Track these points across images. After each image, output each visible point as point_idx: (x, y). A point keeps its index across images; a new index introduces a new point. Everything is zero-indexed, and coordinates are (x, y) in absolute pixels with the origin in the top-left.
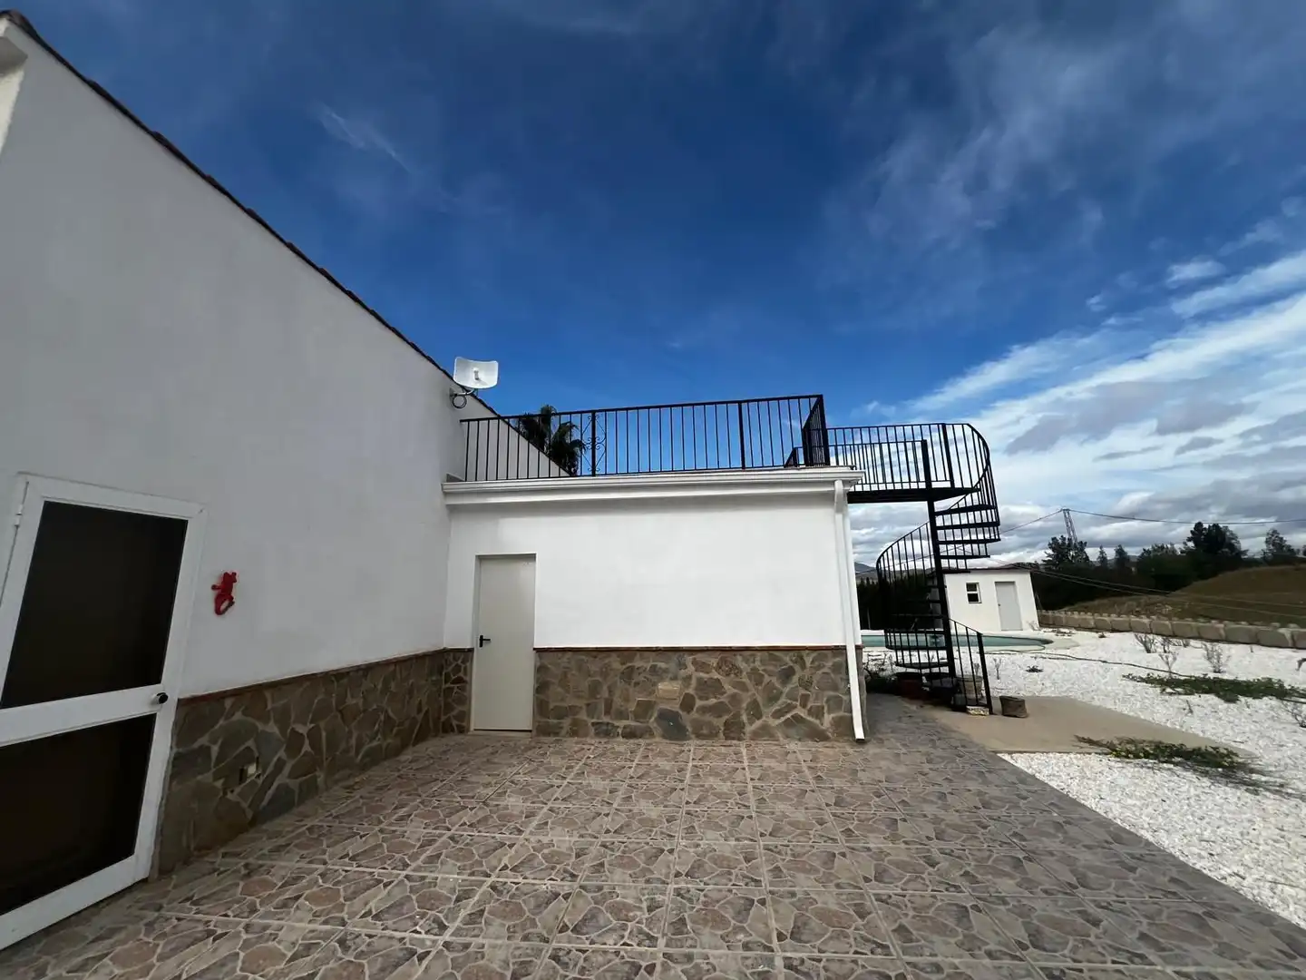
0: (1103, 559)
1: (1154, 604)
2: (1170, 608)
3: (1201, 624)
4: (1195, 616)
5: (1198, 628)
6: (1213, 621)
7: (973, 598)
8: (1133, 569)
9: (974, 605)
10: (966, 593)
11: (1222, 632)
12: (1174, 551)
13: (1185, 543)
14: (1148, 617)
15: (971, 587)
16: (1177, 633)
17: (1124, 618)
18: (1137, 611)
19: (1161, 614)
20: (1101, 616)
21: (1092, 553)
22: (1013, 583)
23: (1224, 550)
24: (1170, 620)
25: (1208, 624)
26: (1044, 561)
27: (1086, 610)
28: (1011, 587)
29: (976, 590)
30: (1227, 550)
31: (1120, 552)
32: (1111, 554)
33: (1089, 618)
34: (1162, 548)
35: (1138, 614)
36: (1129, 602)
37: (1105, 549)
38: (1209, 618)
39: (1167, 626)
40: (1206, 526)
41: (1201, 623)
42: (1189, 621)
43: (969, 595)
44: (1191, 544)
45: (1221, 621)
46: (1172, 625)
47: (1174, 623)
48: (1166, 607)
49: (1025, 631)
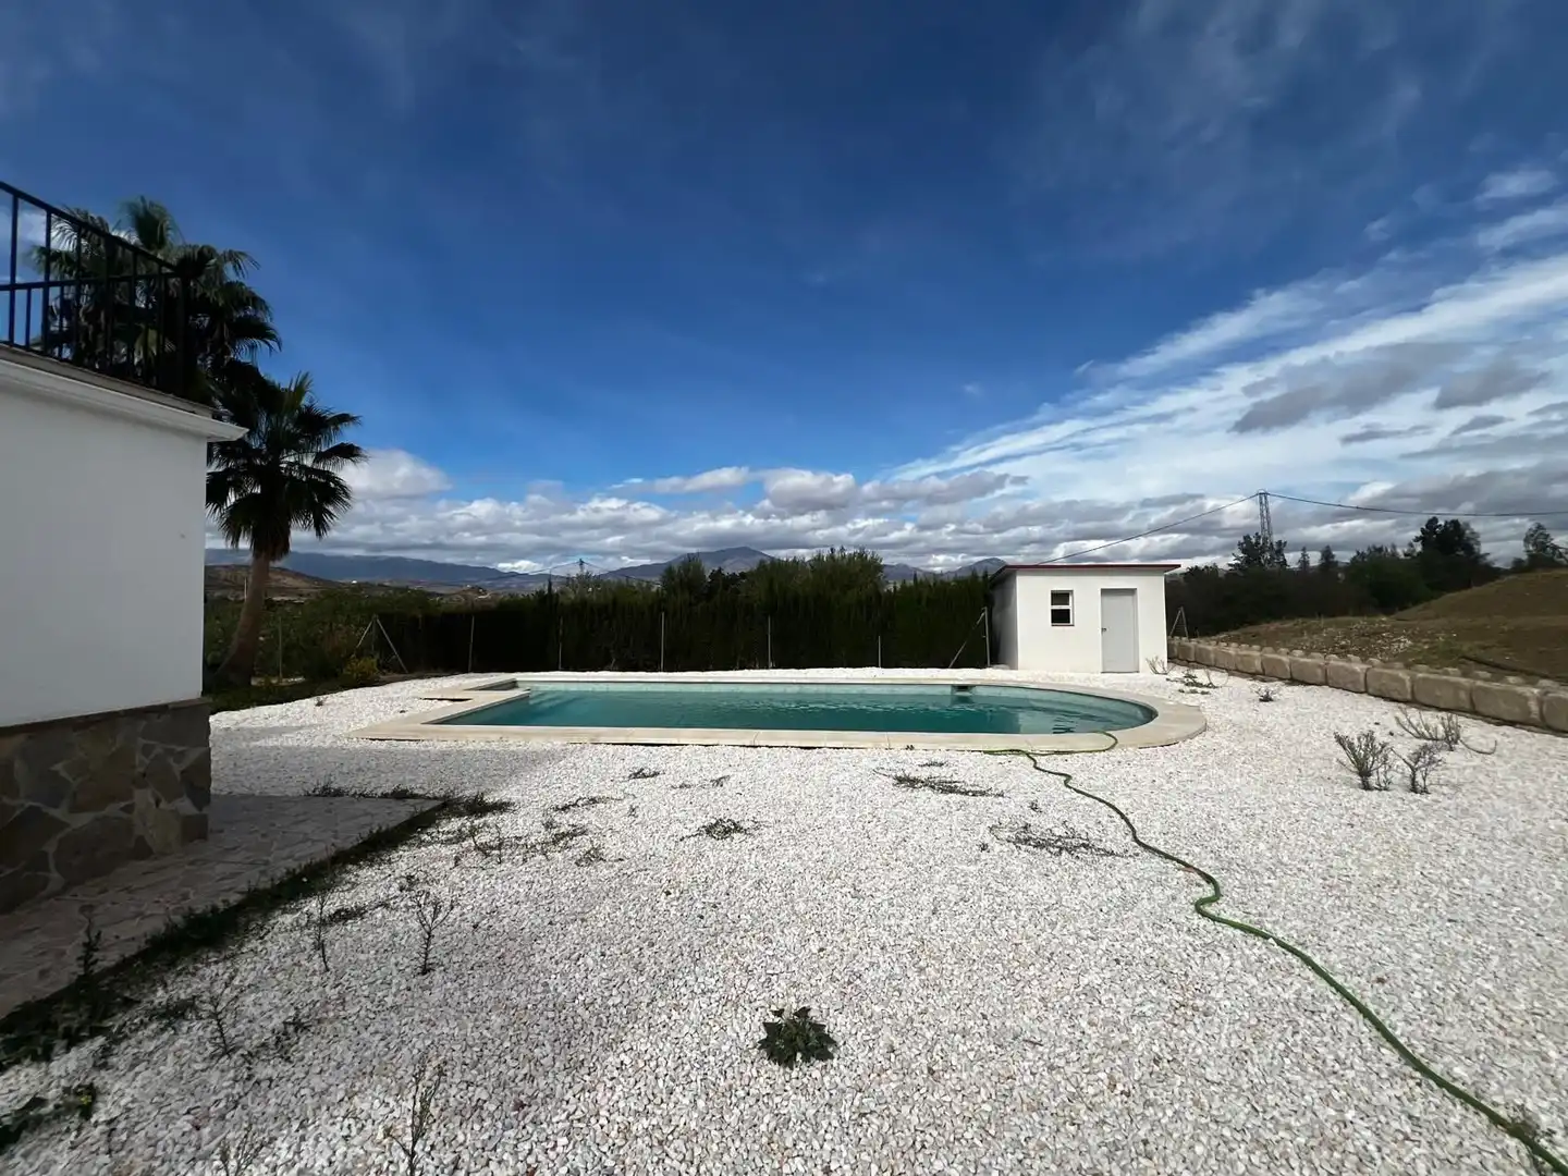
0: (1304, 562)
1: (1377, 634)
2: (1409, 644)
3: (1479, 683)
4: (1467, 662)
5: (1471, 692)
6: (1511, 679)
7: (1061, 617)
8: (1340, 575)
9: (1061, 629)
10: (1050, 608)
11: (1534, 707)
12: (1394, 554)
13: (1411, 545)
14: (1364, 661)
15: (1060, 597)
16: (1421, 698)
17: (1317, 659)
18: (1342, 647)
19: (1388, 653)
20: (1276, 651)
21: (1292, 559)
22: (1132, 592)
23: (1458, 553)
24: (1408, 666)
25: (1495, 685)
26: (1230, 565)
27: (1251, 640)
28: (1128, 598)
29: (1066, 603)
30: (1462, 553)
31: (1327, 554)
32: (1315, 559)
33: (1255, 654)
34: (1380, 550)
35: (1343, 652)
36: (1329, 628)
37: (1309, 553)
38: (1499, 669)
39: (1402, 681)
40: (1441, 523)
41: (1481, 680)
42: (1453, 675)
43: (1053, 611)
44: (1419, 548)
45: (1530, 676)
46: (1413, 681)
47: (1420, 675)
48: (1400, 641)
49: (1141, 675)
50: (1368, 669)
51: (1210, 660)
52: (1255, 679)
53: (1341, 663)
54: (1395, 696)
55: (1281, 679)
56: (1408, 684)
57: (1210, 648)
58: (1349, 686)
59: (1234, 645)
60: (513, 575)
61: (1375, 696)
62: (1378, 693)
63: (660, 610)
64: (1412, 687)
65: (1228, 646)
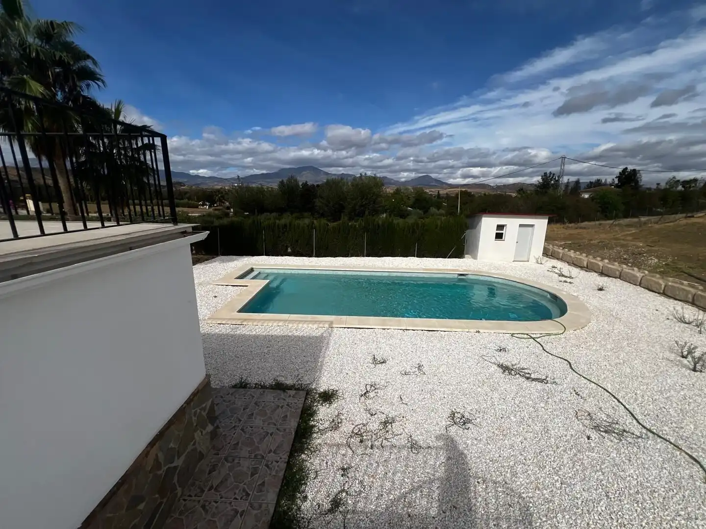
1: (641, 254)
2: (656, 260)
3: (699, 292)
4: (685, 274)
5: (694, 295)
7: (499, 236)
9: (499, 242)
10: (494, 231)
14: (640, 271)
15: (500, 227)
17: (616, 266)
18: (625, 259)
19: (647, 265)
20: (594, 258)
22: (532, 226)
28: (530, 228)
29: (502, 230)
33: (584, 258)
41: (700, 290)
43: (496, 234)
47: (670, 284)
48: (651, 259)
49: (529, 263)
50: (643, 276)
51: (559, 256)
52: (582, 270)
53: (630, 271)
54: (655, 290)
55: (595, 272)
56: (663, 286)
57: (560, 251)
58: (632, 282)
59: (572, 251)
60: (197, 177)
61: (644, 288)
62: (647, 287)
63: (312, 228)
64: (665, 288)
65: (569, 251)
